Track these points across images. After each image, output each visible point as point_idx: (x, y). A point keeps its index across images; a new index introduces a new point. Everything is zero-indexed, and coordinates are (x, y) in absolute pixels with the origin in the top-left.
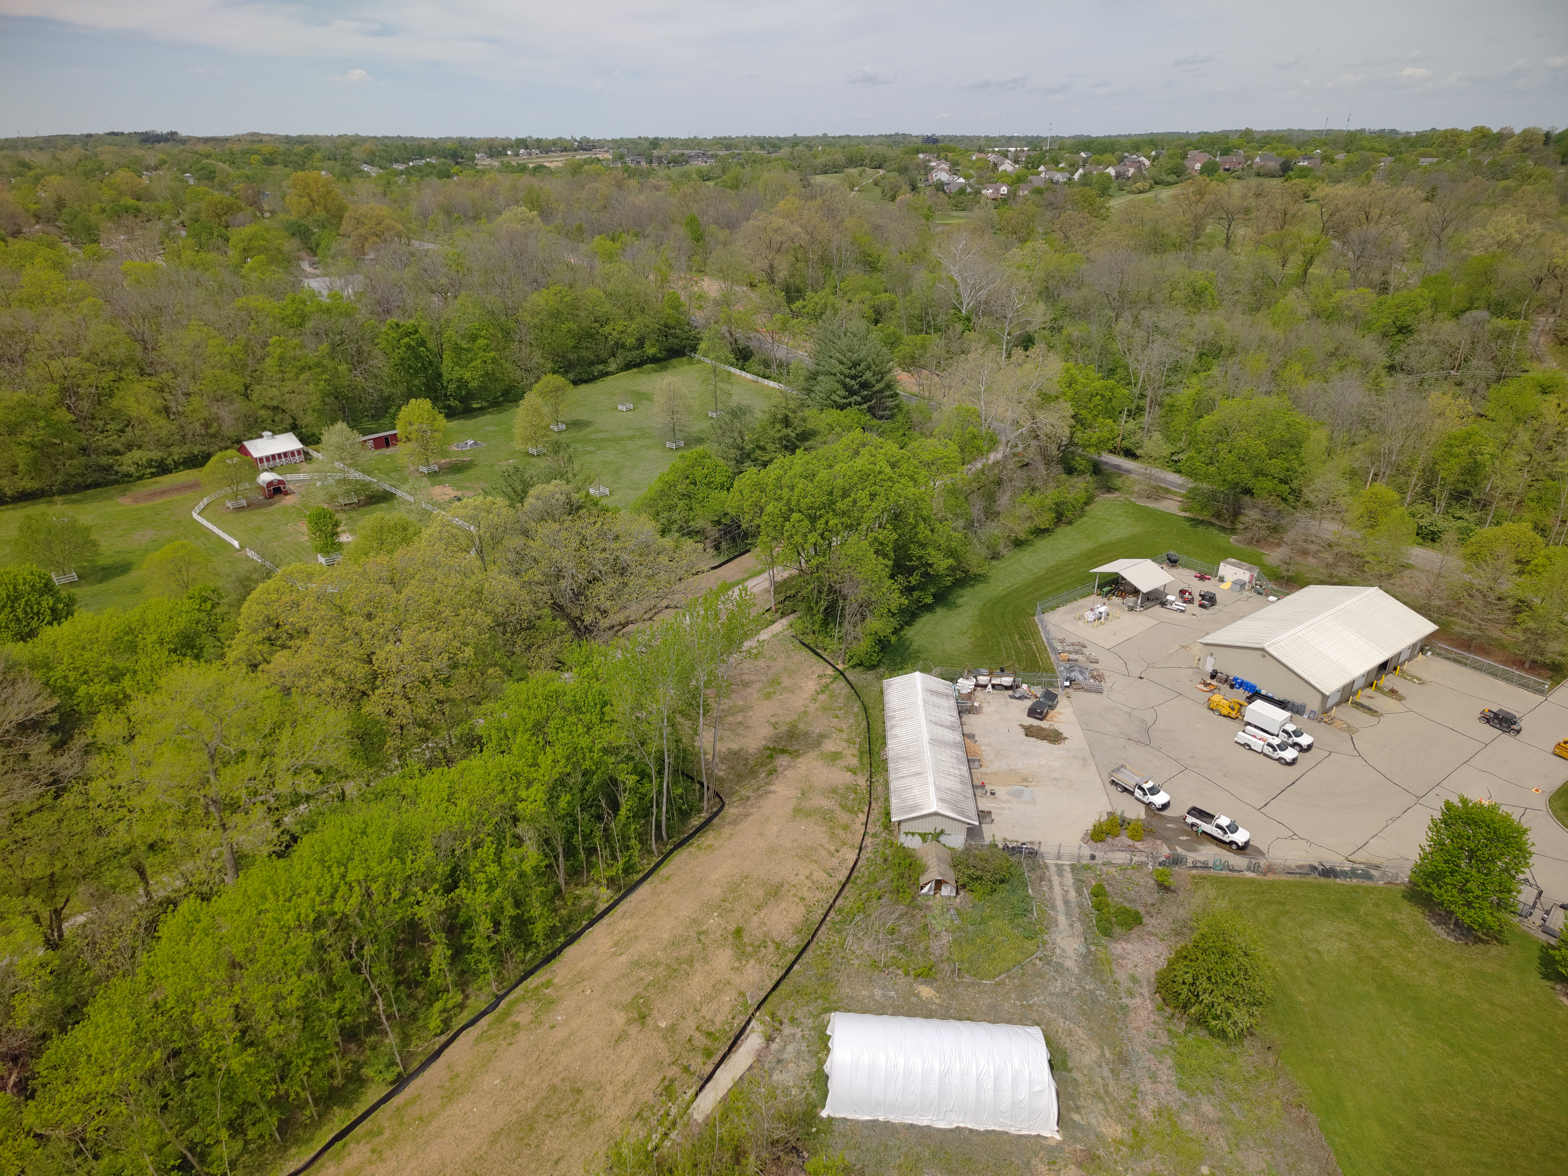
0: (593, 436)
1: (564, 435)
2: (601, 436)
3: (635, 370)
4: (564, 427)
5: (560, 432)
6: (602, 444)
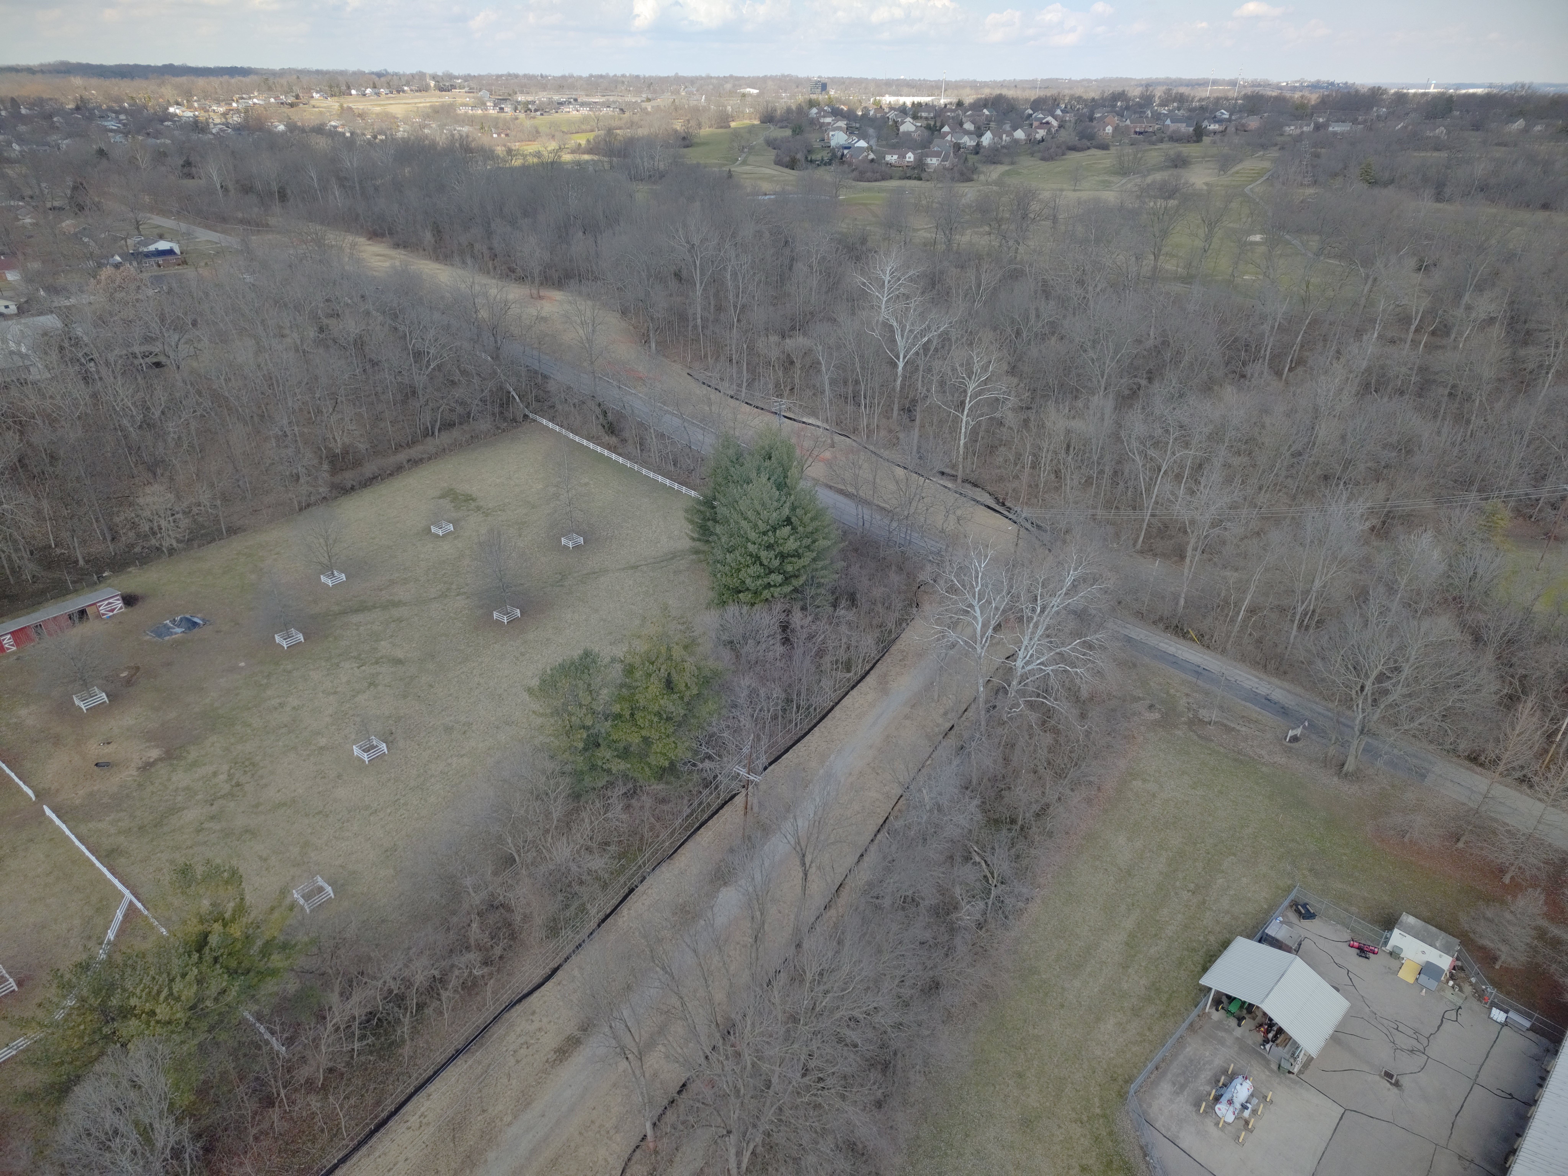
2: (398, 593)
3: (464, 452)
4: (343, 577)
5: (335, 587)
6: (396, 613)
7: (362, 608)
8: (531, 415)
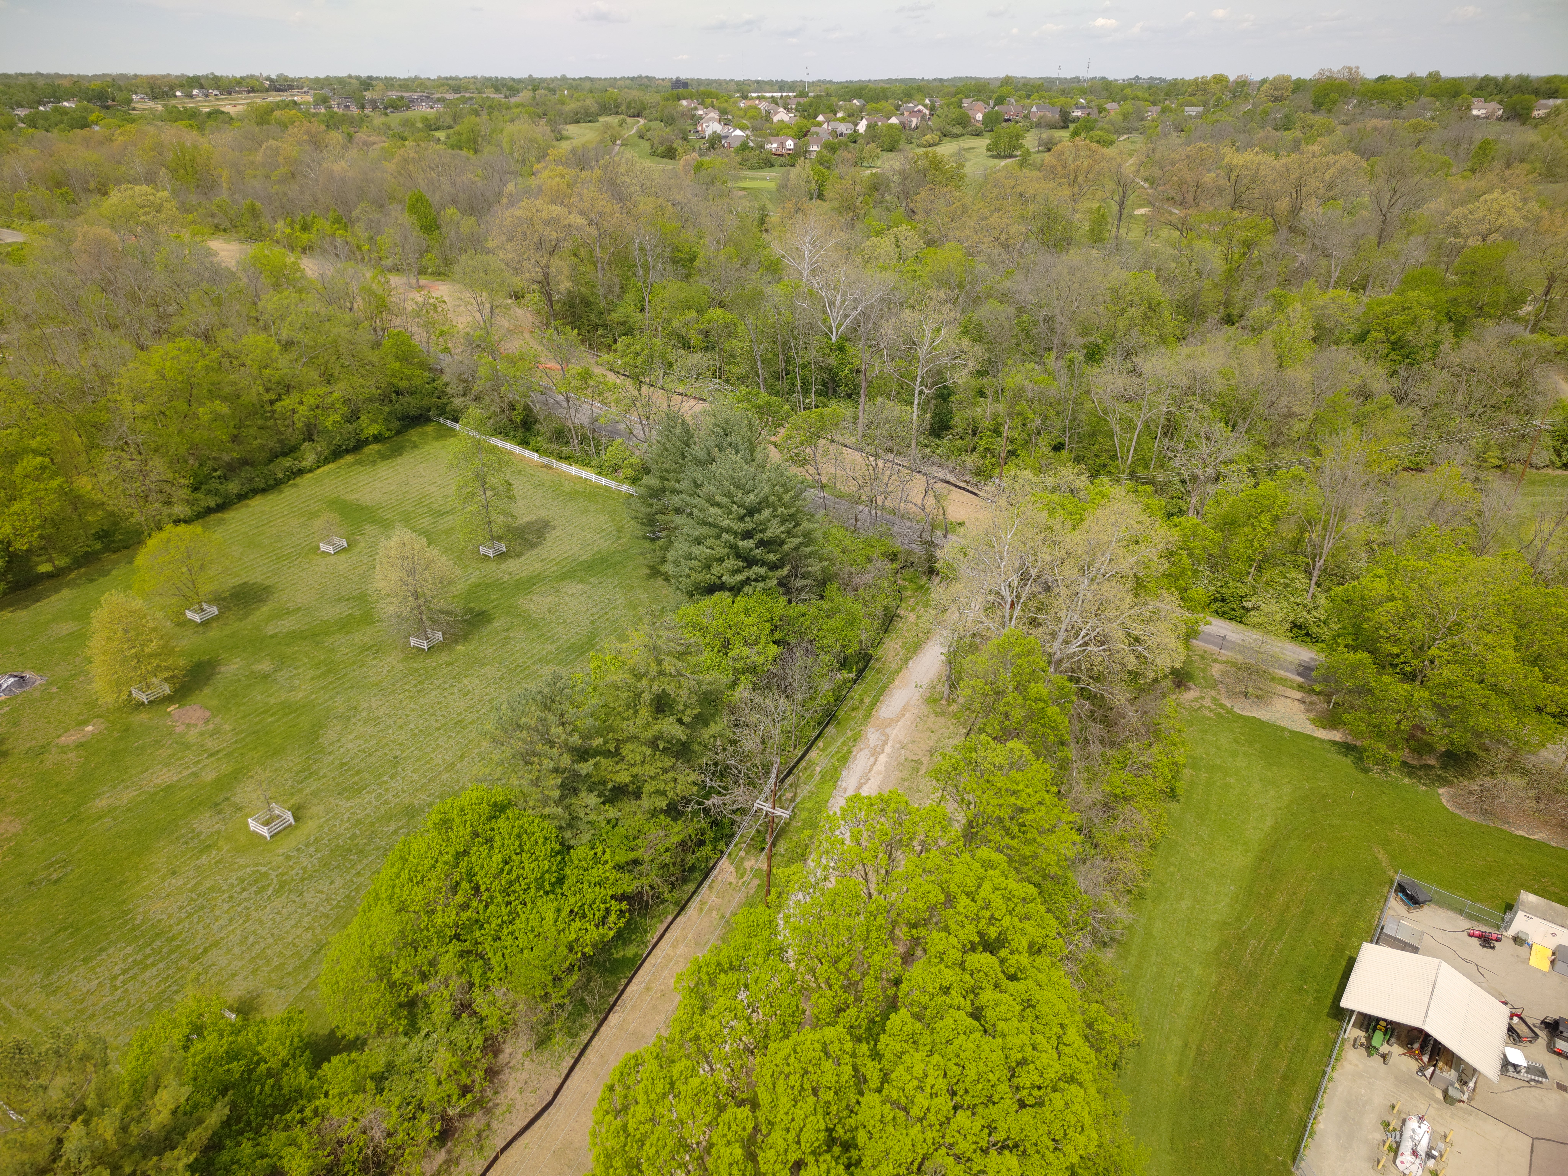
0: (270, 630)
1: (213, 633)
2: (287, 625)
3: (349, 458)
4: (215, 610)
5: (205, 624)
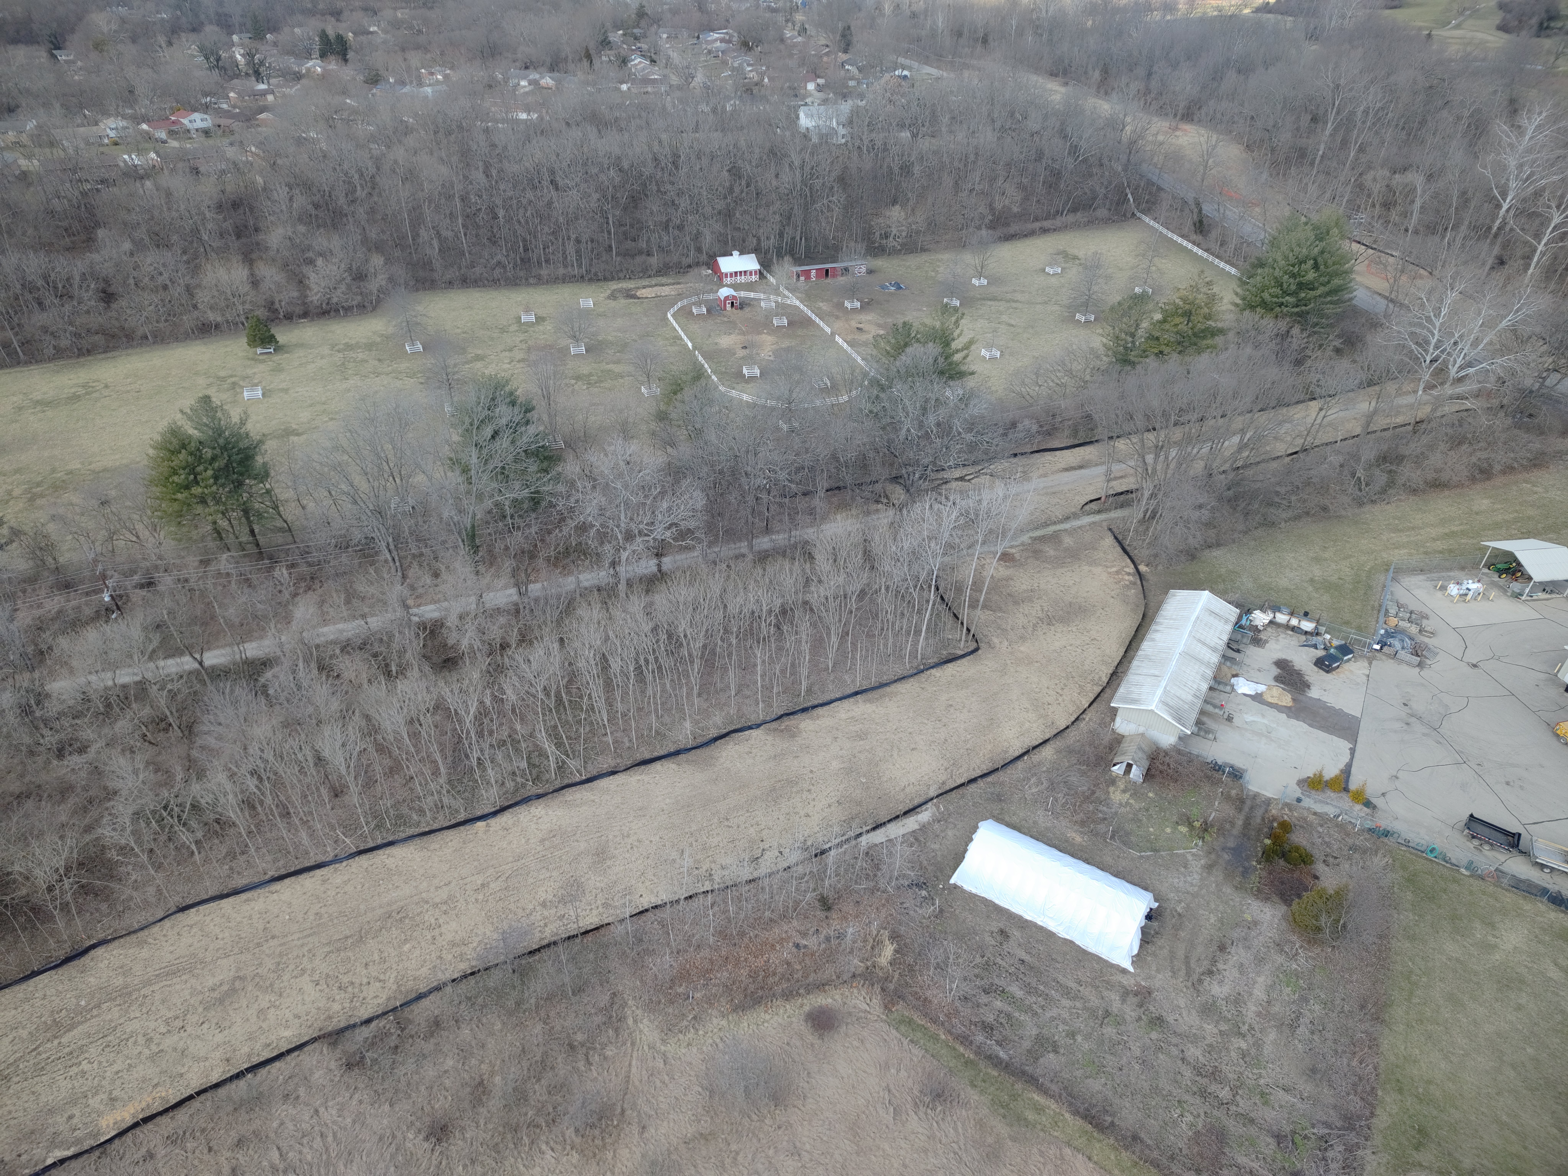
3: (1080, 231)
4: (985, 282)
5: (980, 287)
6: (1014, 305)
7: (994, 299)
8: (1138, 214)
